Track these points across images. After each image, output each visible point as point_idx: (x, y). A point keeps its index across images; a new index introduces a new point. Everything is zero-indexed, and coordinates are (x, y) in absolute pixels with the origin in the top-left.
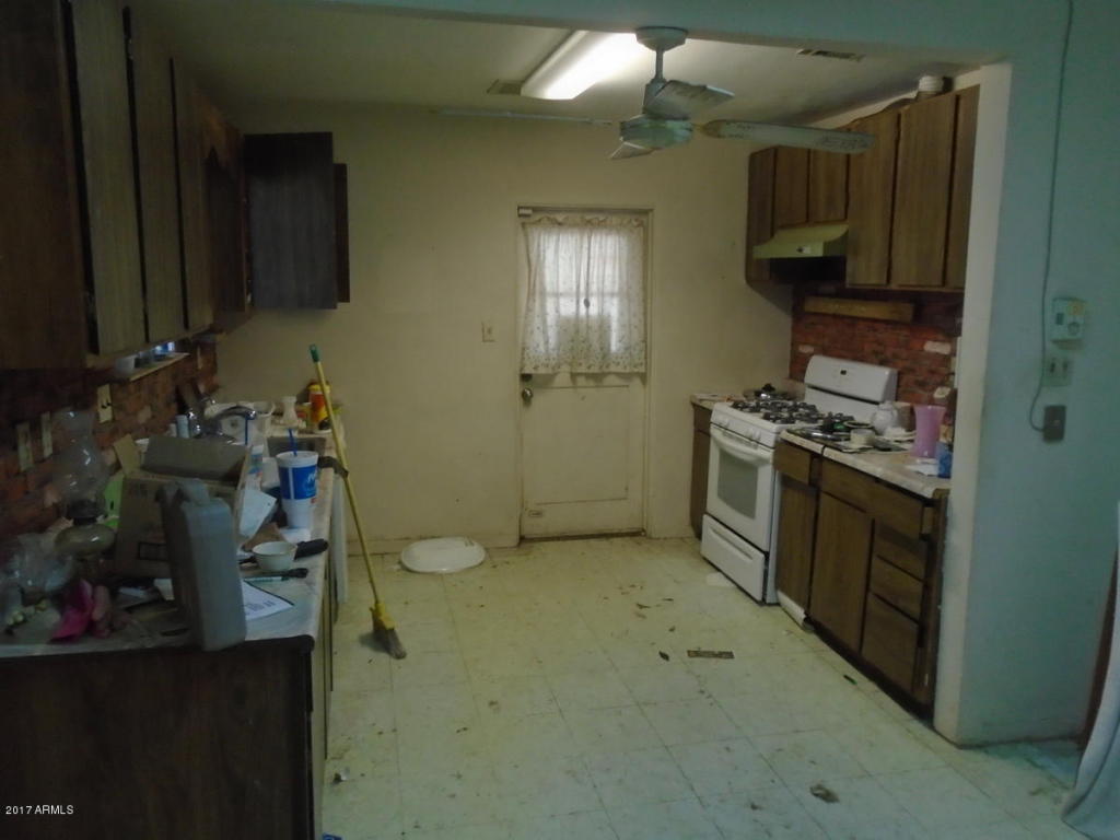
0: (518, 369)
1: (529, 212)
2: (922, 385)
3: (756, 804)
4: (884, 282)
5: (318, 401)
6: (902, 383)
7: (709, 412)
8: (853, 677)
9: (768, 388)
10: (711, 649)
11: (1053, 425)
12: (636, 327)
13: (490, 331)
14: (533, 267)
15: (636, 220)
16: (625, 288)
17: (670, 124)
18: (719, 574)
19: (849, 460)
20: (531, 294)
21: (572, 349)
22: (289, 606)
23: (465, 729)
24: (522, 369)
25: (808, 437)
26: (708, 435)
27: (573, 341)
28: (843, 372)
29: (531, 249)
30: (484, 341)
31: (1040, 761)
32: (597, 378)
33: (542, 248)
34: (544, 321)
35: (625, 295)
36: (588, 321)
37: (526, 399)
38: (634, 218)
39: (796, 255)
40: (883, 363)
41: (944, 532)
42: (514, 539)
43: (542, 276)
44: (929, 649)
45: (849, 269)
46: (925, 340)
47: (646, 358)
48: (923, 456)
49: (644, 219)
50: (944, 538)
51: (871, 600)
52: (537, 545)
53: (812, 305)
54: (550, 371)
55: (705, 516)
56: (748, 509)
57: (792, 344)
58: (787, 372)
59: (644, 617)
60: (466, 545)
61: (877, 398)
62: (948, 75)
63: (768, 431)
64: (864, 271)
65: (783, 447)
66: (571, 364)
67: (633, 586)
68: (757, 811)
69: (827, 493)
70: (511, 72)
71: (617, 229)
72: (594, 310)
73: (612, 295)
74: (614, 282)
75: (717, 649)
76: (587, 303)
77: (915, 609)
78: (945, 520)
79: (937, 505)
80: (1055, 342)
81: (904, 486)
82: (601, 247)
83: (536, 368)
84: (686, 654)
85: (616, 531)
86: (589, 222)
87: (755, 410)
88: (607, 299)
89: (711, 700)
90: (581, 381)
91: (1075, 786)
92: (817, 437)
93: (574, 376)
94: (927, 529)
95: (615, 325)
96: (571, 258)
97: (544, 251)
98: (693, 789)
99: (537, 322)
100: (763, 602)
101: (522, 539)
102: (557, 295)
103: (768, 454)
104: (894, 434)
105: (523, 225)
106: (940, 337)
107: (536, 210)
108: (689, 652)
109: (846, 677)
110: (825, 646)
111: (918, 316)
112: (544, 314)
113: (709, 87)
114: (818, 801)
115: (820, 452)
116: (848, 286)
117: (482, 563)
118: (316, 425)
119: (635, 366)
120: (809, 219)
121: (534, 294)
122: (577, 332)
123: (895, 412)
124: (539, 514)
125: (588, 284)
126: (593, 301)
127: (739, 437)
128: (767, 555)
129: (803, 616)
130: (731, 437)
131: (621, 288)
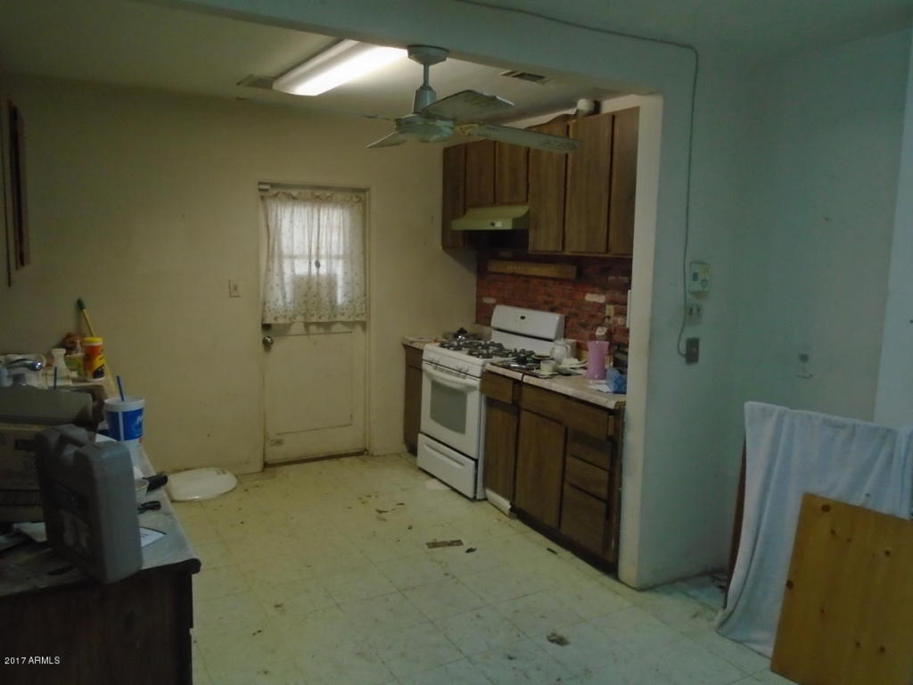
0: (260, 319)
1: (267, 187)
2: (584, 326)
3: (512, 655)
4: (560, 250)
5: (91, 353)
6: (568, 325)
7: (420, 352)
8: (554, 550)
9: (462, 331)
10: (445, 540)
11: (691, 353)
12: (357, 284)
13: (236, 288)
14: (271, 234)
15: (357, 197)
16: (348, 252)
17: (440, 123)
18: (434, 480)
19: (546, 384)
20: (270, 257)
21: (306, 302)
22: (161, 535)
23: (259, 631)
24: (263, 319)
25: (508, 367)
26: (420, 370)
27: (306, 295)
28: (523, 318)
29: (270, 217)
30: (231, 296)
31: (692, 593)
32: (327, 326)
33: (279, 217)
34: (282, 279)
35: (348, 258)
36: (318, 279)
37: (267, 345)
38: (356, 196)
39: (491, 228)
40: (553, 310)
41: (622, 433)
42: (259, 466)
43: (280, 242)
44: (614, 521)
45: (531, 240)
46: (586, 292)
47: (366, 308)
48: (594, 378)
49: (362, 195)
50: (623, 437)
51: (566, 487)
52: (279, 469)
53: (495, 267)
54: (288, 321)
55: (420, 436)
56: (459, 427)
57: (477, 297)
58: (474, 319)
59: (385, 520)
60: (218, 474)
61: (552, 336)
62: (598, 100)
63: (475, 365)
64: (543, 241)
65: (487, 376)
66: (304, 315)
67: (370, 496)
68: (513, 661)
69: (527, 410)
70: (267, 70)
71: (342, 204)
72: (323, 270)
73: (338, 257)
74: (339, 248)
75: (449, 539)
76: (318, 265)
77: (603, 491)
78: (623, 423)
79: (618, 413)
80: (692, 293)
81: (592, 401)
82: (328, 219)
83: (276, 319)
84: (426, 547)
85: (343, 452)
86: (318, 197)
87: (458, 348)
88: (334, 261)
89: (455, 580)
90: (313, 329)
91: (725, 607)
92: (515, 367)
93: (307, 325)
94: (611, 432)
95: (340, 282)
96: (304, 227)
97: (281, 220)
98: (461, 651)
99: (276, 279)
100: (474, 499)
101: (266, 465)
102: (292, 257)
103: (476, 383)
104: (570, 363)
105: (262, 198)
106: (597, 290)
107: (273, 185)
108: (428, 544)
109: (549, 549)
110: (528, 529)
111: (580, 273)
112: (281, 273)
113: (498, 98)
114: (554, 645)
115: (520, 379)
116: (530, 252)
117: (235, 488)
118: (90, 374)
119: (358, 316)
120: (496, 201)
121: (273, 257)
122: (310, 288)
123: (569, 347)
124: (279, 443)
125: (318, 248)
126: (323, 263)
127: (449, 370)
128: (476, 461)
129: (510, 507)
130: (442, 370)
131: (345, 253)
